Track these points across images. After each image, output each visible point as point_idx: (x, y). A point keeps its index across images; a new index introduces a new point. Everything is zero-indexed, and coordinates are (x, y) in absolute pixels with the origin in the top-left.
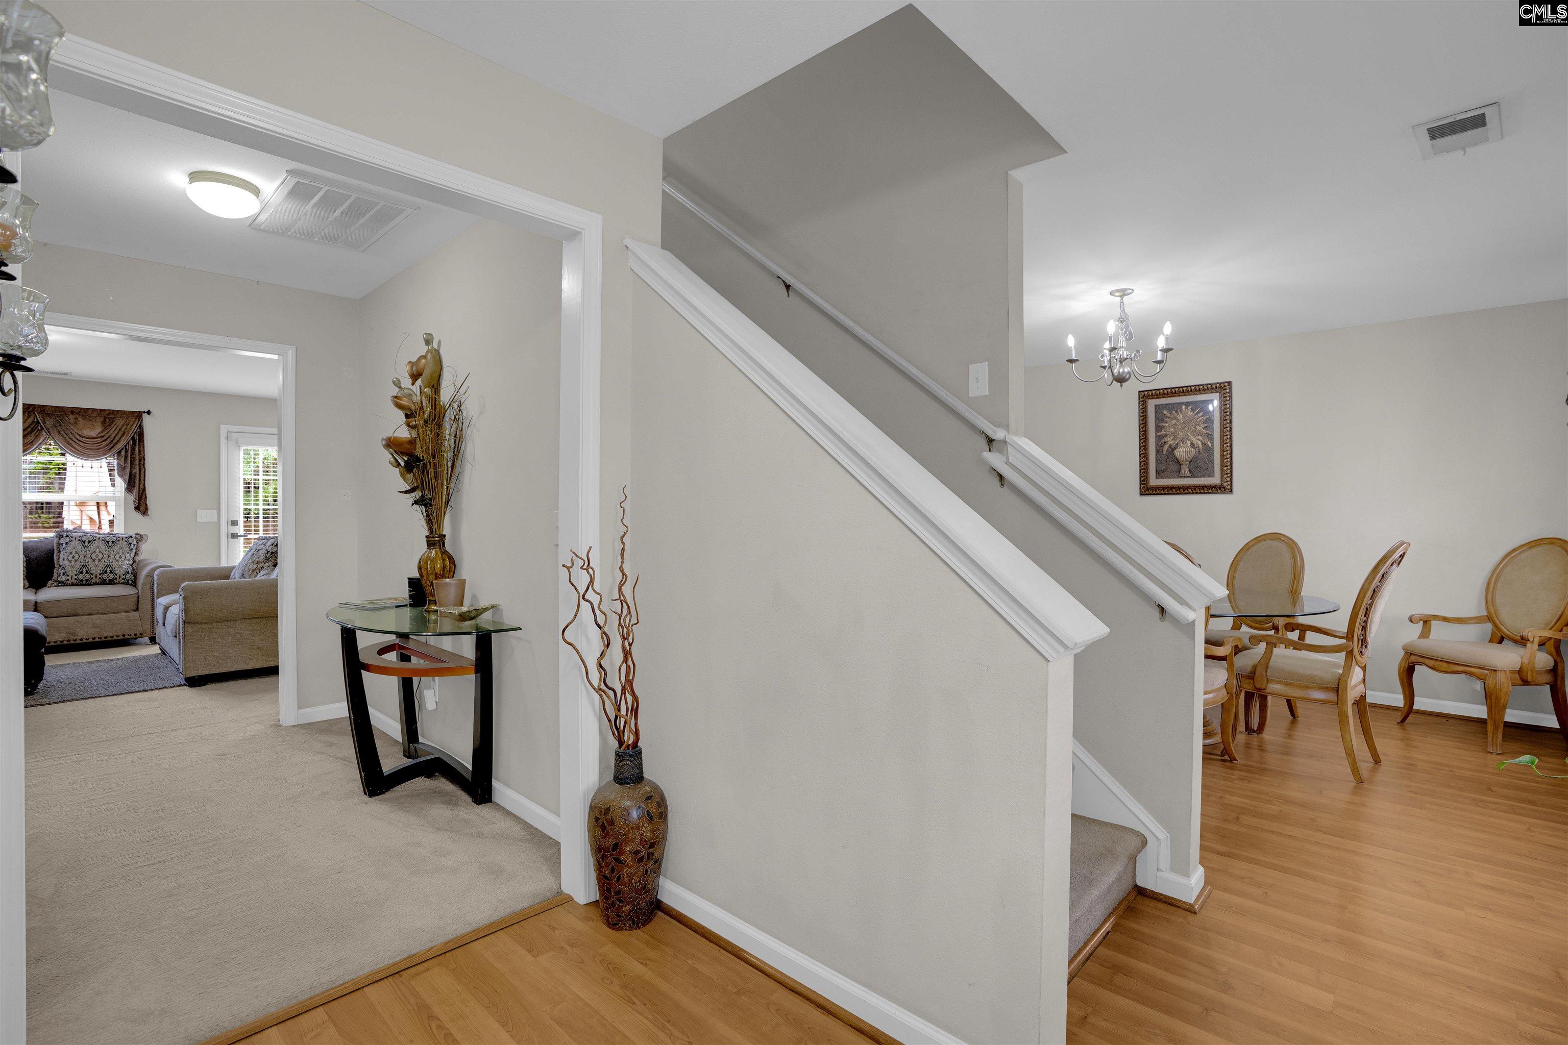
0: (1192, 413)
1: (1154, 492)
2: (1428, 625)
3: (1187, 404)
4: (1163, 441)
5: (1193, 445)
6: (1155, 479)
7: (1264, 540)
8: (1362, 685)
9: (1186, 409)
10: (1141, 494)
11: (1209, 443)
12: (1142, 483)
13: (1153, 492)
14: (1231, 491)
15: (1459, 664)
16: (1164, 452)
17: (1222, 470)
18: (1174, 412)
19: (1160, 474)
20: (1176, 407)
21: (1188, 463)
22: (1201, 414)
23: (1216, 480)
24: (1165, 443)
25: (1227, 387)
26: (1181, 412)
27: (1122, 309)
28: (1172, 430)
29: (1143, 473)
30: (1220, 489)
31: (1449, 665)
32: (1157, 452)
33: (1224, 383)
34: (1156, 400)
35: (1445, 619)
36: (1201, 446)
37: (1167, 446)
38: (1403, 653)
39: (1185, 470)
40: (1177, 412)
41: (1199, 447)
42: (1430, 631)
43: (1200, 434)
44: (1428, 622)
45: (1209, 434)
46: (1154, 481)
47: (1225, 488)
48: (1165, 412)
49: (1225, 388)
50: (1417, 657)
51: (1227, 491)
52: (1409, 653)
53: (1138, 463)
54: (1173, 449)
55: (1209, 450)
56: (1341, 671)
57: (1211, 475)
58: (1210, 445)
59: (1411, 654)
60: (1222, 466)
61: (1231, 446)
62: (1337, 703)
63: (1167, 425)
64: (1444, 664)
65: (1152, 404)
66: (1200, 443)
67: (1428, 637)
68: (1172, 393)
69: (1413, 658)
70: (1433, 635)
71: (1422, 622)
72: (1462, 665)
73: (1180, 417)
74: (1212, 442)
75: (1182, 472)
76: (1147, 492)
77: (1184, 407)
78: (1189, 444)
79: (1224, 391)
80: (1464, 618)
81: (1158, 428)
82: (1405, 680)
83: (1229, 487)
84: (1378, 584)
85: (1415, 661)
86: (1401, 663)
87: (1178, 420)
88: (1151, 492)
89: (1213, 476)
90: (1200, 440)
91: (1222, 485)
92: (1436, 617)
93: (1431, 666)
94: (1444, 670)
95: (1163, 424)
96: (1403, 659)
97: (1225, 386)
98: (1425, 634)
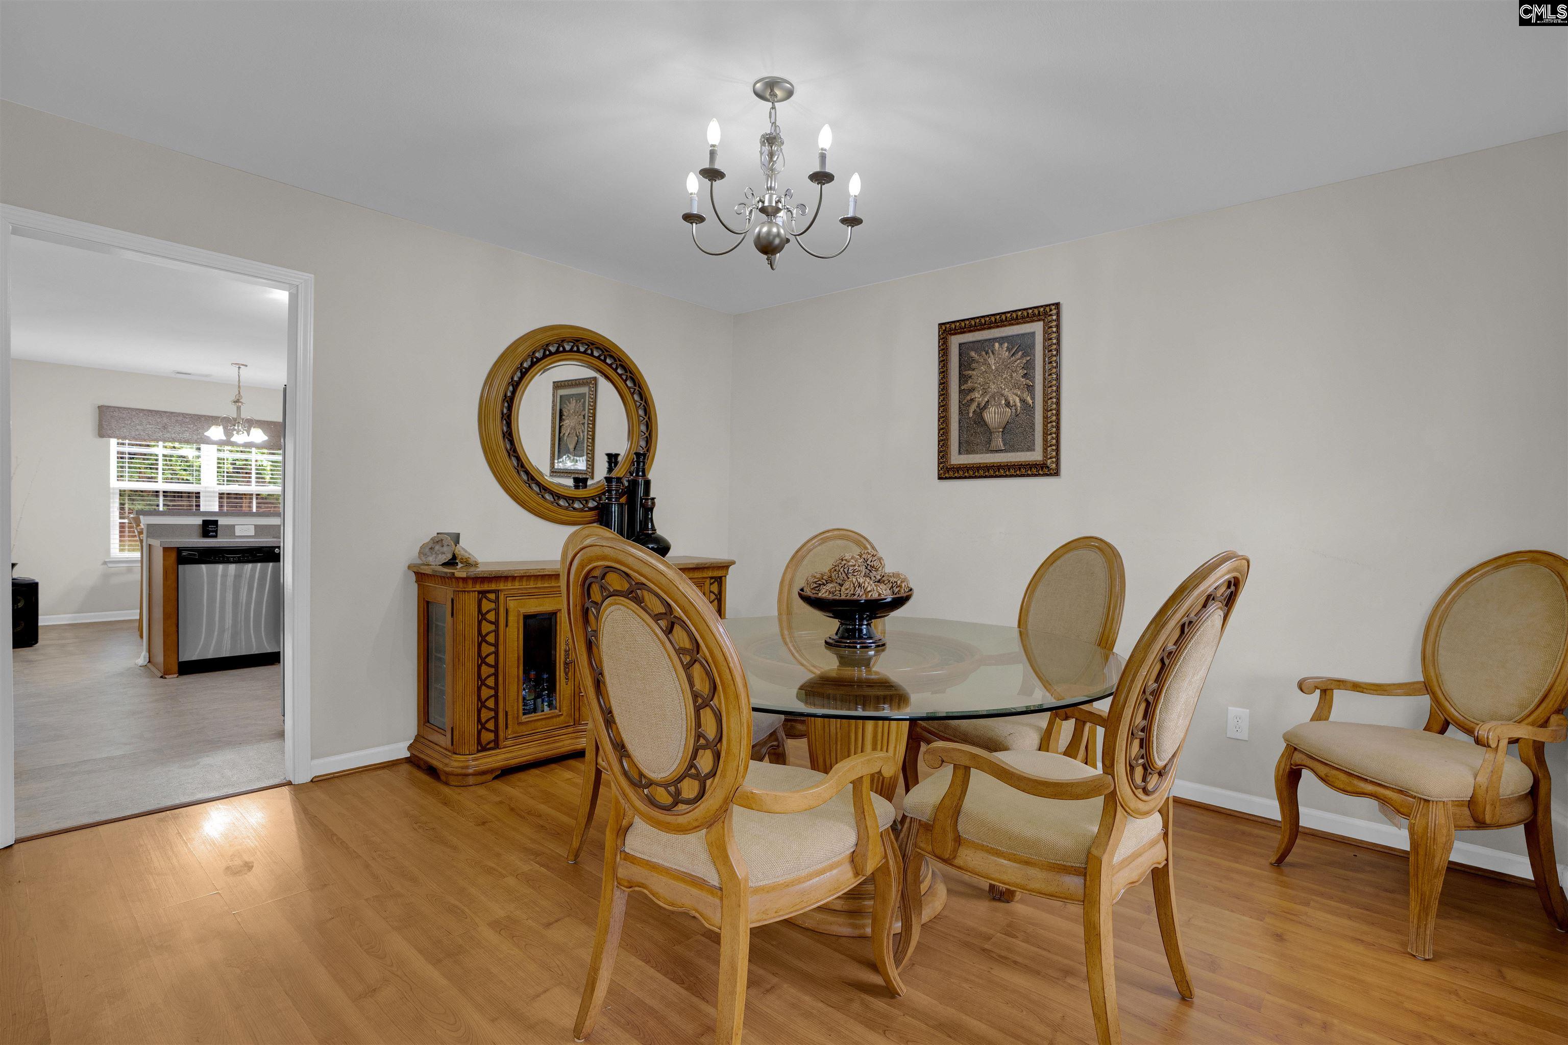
0: (1007, 353)
1: (956, 475)
2: (1328, 697)
3: (1001, 340)
4: (969, 398)
5: (1008, 404)
6: (957, 454)
7: (1075, 548)
8: (1162, 843)
9: (1000, 349)
10: (940, 478)
11: (1029, 399)
12: (941, 460)
13: (954, 474)
14: (1057, 473)
15: (1366, 780)
16: (971, 415)
17: (1045, 440)
18: (984, 353)
19: (966, 447)
20: (984, 347)
21: (1001, 430)
22: (1020, 353)
23: (1036, 456)
24: (972, 400)
25: (1054, 312)
26: (993, 353)
27: (773, 121)
28: (981, 380)
29: (942, 446)
30: (1042, 468)
31: (1351, 779)
32: (961, 412)
33: (1049, 305)
34: (961, 336)
35: (1357, 687)
36: (1019, 404)
37: (974, 407)
38: (1284, 745)
39: (998, 442)
40: (987, 353)
41: (1015, 405)
42: (1330, 707)
43: (1016, 386)
44: (1328, 692)
45: (1028, 386)
46: (957, 459)
47: (1048, 467)
48: (973, 354)
49: (1051, 313)
50: (1304, 757)
51: (1052, 471)
52: (1292, 749)
53: (937, 431)
54: (982, 409)
55: (1028, 409)
56: (1095, 829)
57: (1031, 448)
58: (1031, 402)
59: (1295, 749)
60: (1045, 434)
61: (1058, 403)
62: (1083, 901)
63: (974, 373)
64: (1342, 776)
65: (955, 341)
66: (1017, 400)
67: (1327, 719)
68: (981, 324)
69: (1298, 758)
70: (1336, 714)
71: (1318, 692)
72: (1371, 782)
73: (992, 361)
74: (1033, 398)
75: (993, 444)
76: (947, 475)
77: (997, 345)
78: (1003, 402)
79: (1050, 318)
80: (1389, 685)
81: (963, 379)
82: (1285, 794)
83: (1054, 466)
84: (1171, 647)
85: (1299, 763)
86: (1280, 762)
87: (989, 366)
88: (951, 474)
89: (1034, 450)
90: (1017, 395)
91: (1044, 464)
92: (1342, 684)
93: (1324, 776)
94: (1342, 787)
95: (970, 372)
96: (1283, 755)
97: (1051, 310)
98: (1322, 713)
